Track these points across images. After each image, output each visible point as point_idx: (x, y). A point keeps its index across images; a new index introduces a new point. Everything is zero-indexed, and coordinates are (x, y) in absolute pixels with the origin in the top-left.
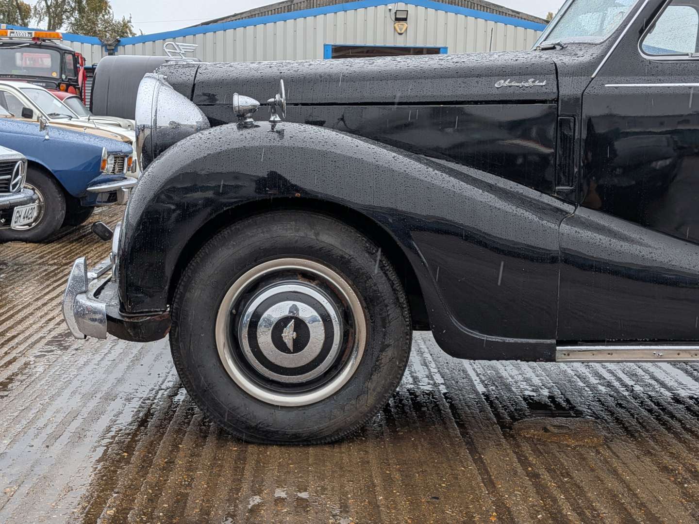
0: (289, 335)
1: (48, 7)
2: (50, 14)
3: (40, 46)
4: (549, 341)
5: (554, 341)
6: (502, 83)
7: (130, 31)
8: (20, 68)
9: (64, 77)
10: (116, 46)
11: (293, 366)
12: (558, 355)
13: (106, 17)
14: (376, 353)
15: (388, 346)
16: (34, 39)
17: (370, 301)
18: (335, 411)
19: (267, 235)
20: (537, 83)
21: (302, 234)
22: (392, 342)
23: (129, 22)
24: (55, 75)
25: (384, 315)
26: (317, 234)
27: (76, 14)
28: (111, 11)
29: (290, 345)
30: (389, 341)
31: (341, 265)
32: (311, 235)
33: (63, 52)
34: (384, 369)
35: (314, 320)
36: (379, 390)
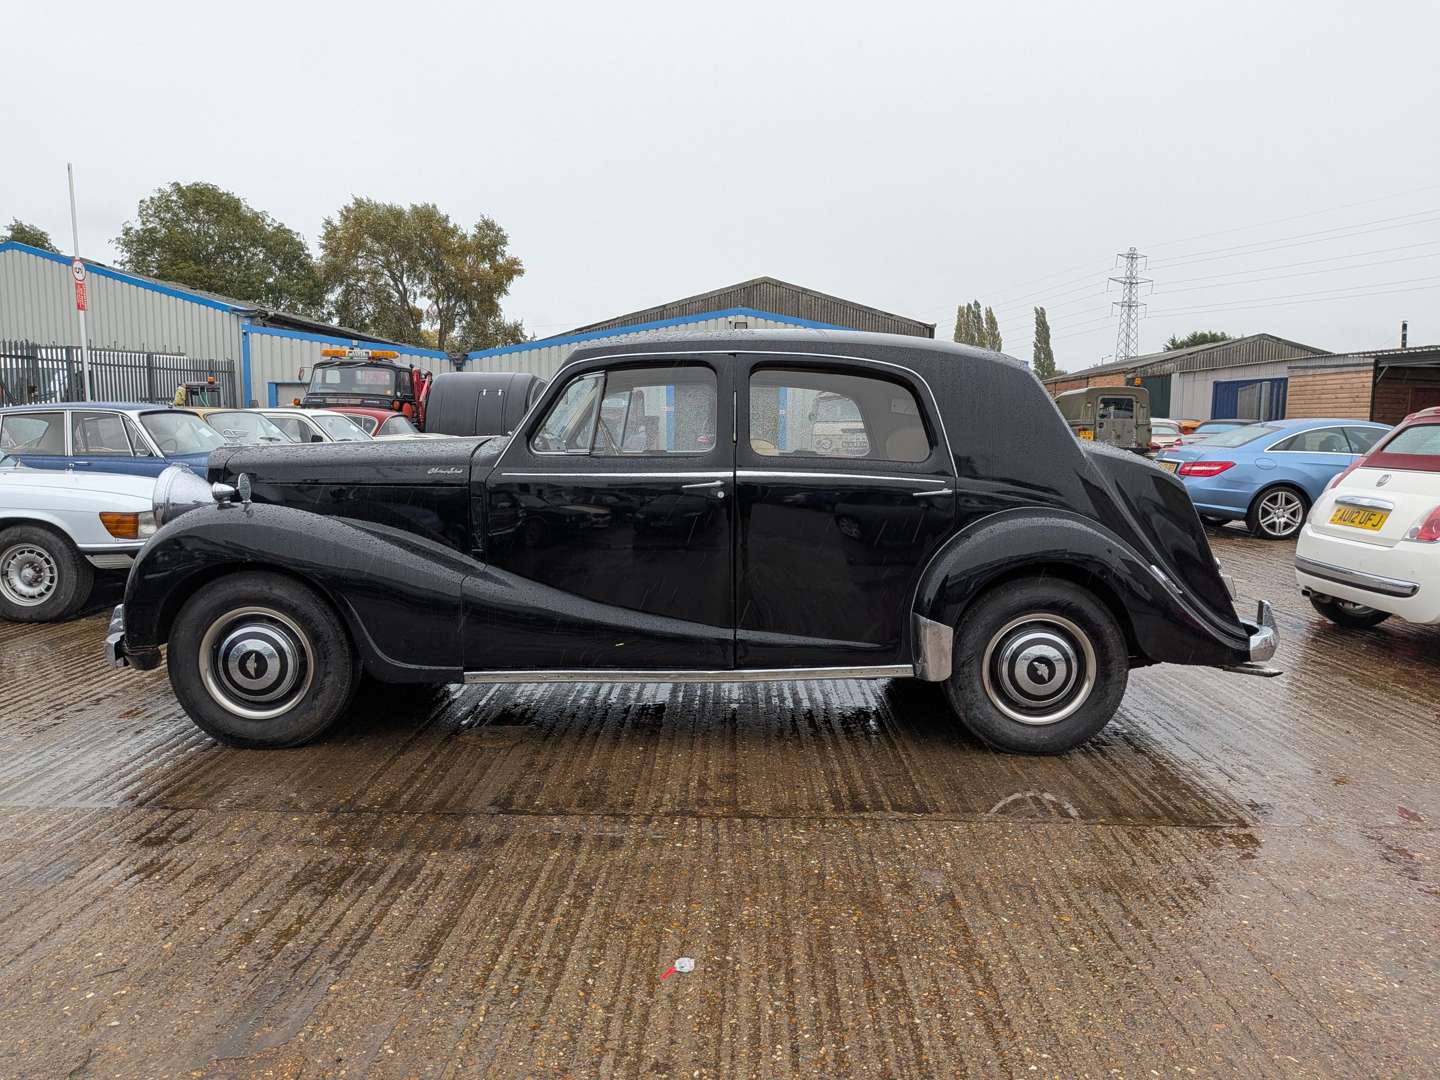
0: (251, 665)
1: (440, 311)
2: (441, 317)
3: (376, 366)
4: (457, 668)
5: (462, 668)
6: (434, 470)
7: (521, 333)
8: (359, 386)
9: (399, 394)
10: (464, 360)
11: (257, 688)
12: (466, 678)
13: (497, 319)
14: (321, 677)
15: (330, 673)
16: (370, 358)
17: (315, 639)
18: (291, 723)
19: (233, 590)
20: (456, 471)
21: (259, 588)
22: (332, 670)
23: (521, 325)
24: (389, 393)
25: (325, 649)
26: (270, 589)
27: (467, 318)
28: (502, 315)
29: (253, 673)
30: (330, 668)
31: (291, 611)
32: (266, 589)
33: (398, 370)
34: (328, 691)
35: (271, 656)
36: (324, 706)
